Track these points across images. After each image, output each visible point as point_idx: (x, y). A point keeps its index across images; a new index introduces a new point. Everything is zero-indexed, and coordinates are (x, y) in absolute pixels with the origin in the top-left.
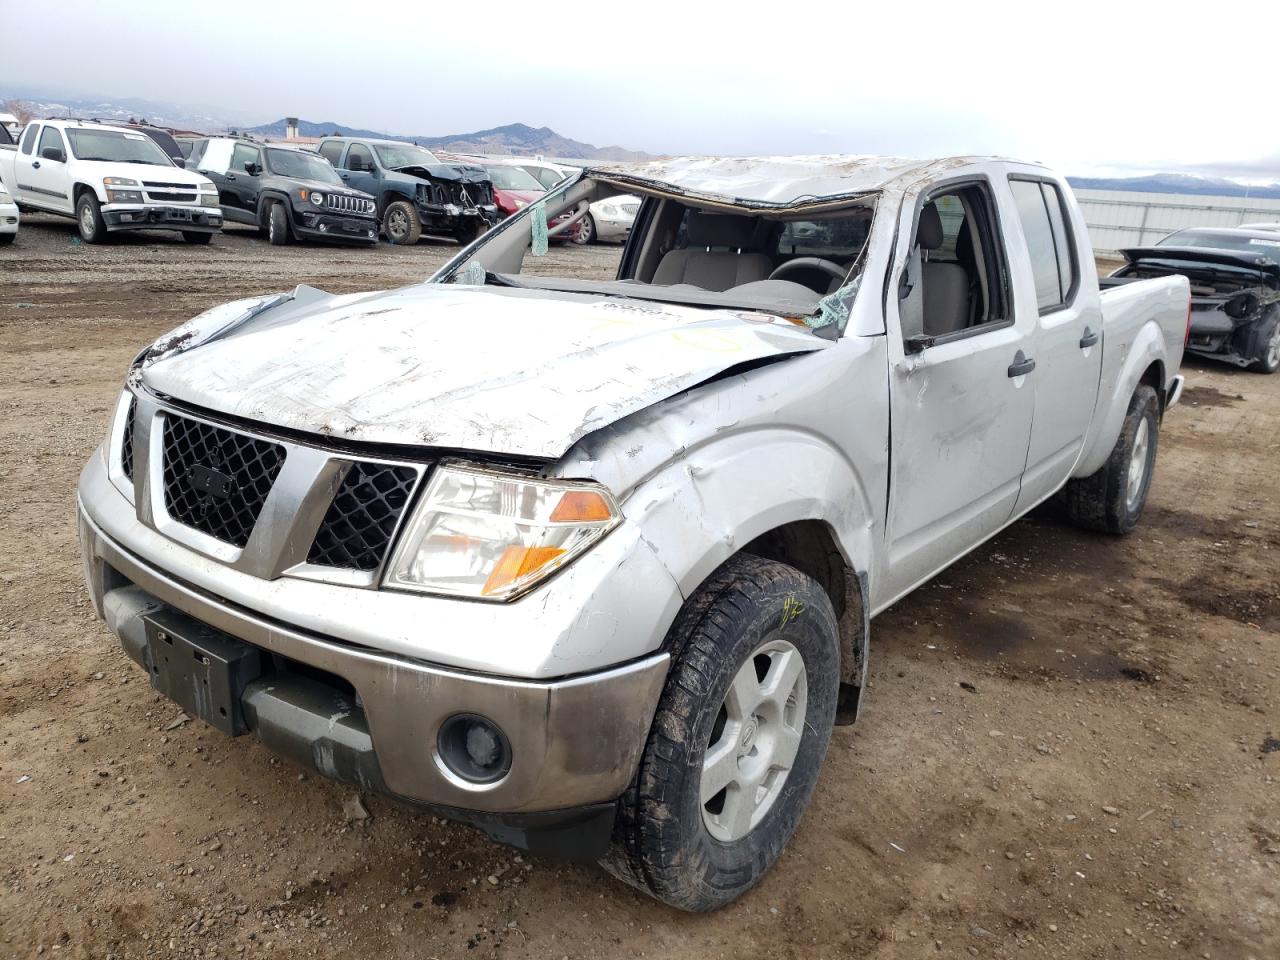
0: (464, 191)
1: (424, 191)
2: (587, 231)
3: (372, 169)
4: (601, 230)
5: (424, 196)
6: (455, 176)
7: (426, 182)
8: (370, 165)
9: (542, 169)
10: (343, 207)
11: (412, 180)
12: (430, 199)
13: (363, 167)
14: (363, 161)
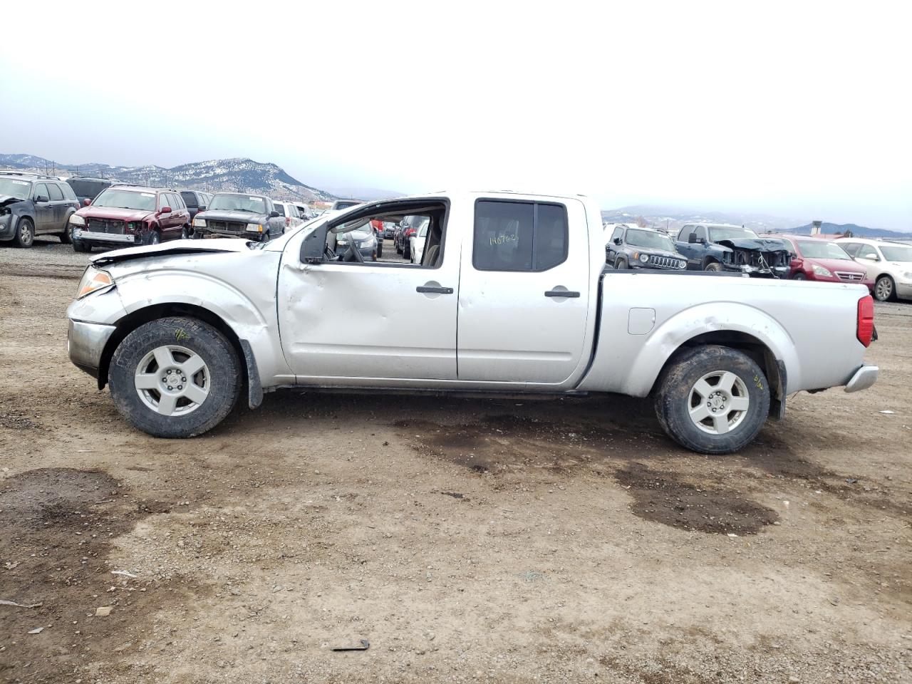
0: (761, 257)
1: (729, 256)
2: (889, 291)
3: (703, 242)
4: (900, 290)
5: (729, 260)
6: (756, 246)
7: (730, 250)
8: (702, 239)
9: (863, 245)
10: (661, 264)
11: (723, 249)
12: (733, 261)
13: (697, 240)
14: (698, 237)
